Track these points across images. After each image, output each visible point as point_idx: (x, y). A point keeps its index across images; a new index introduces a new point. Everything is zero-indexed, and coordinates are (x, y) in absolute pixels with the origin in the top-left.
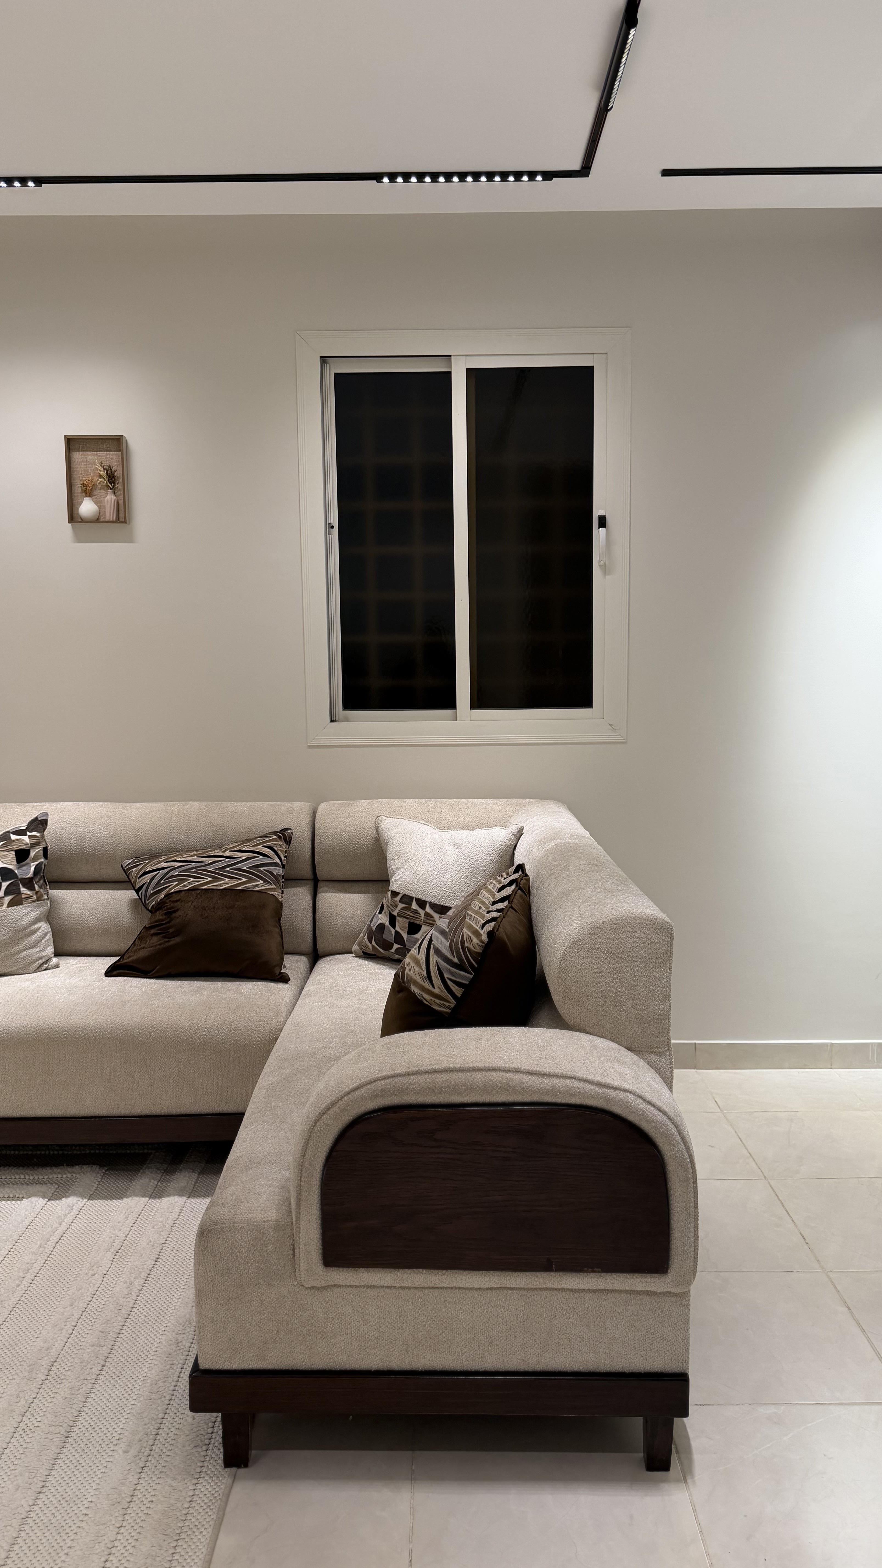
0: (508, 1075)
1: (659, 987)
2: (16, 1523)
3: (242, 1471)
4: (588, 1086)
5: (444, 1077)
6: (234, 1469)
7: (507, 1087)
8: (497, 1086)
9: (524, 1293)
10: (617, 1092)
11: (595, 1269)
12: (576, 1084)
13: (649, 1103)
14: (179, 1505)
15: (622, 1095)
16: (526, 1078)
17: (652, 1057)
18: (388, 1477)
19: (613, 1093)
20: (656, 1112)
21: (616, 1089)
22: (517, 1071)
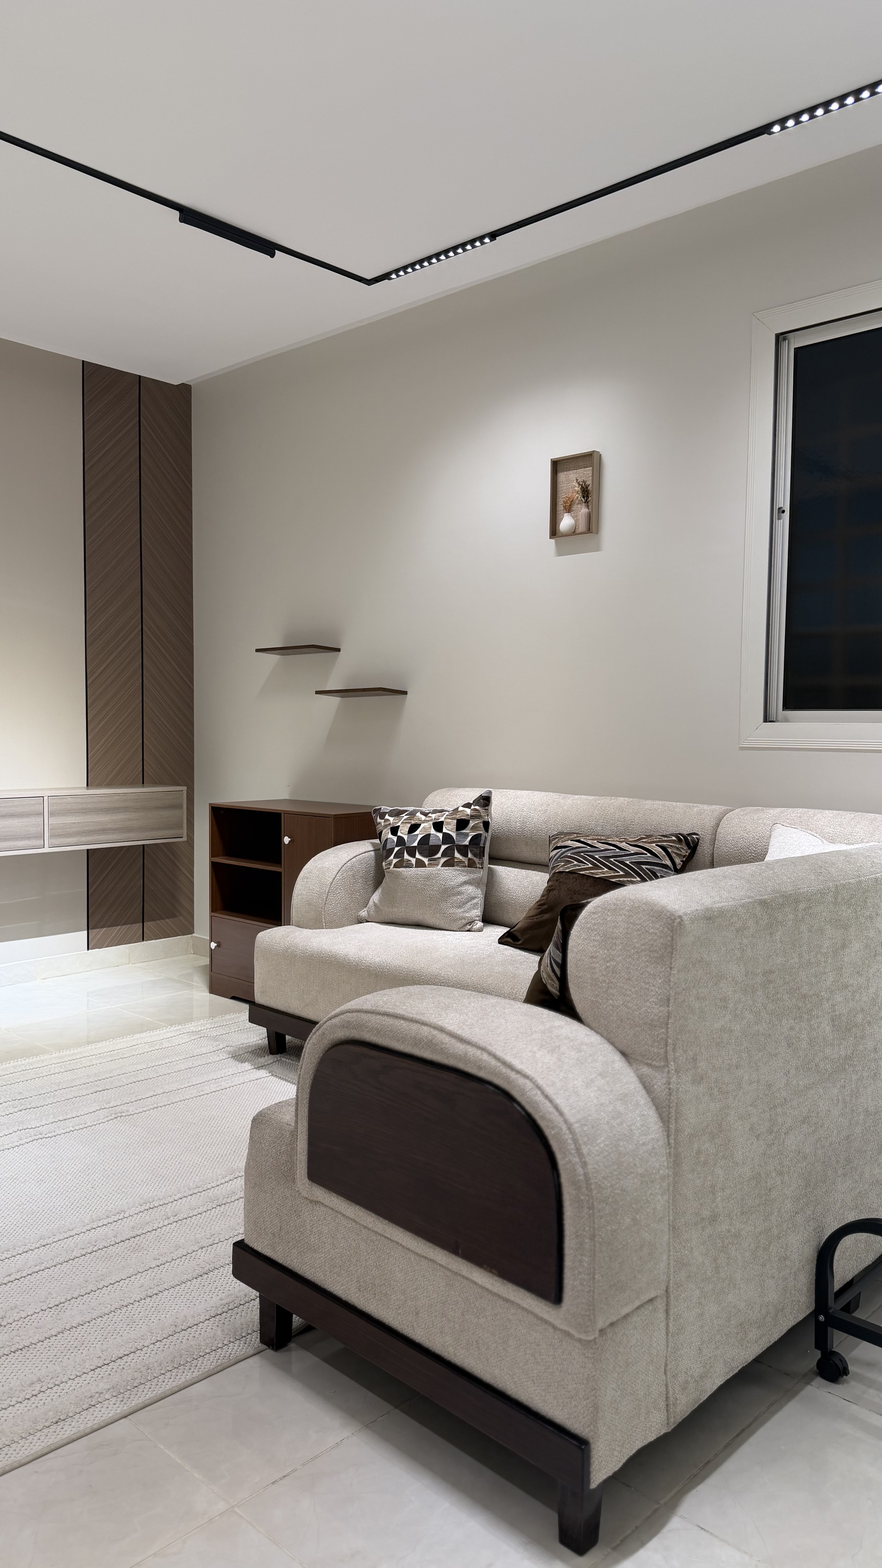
0: (435, 1032)
1: (654, 986)
2: (117, 1305)
3: (270, 1352)
4: (493, 1062)
5: (390, 1021)
6: (264, 1347)
7: (431, 1044)
8: (424, 1041)
9: (449, 1274)
10: (518, 1076)
11: (493, 1271)
12: (485, 1057)
13: (547, 1097)
14: (203, 1348)
15: (521, 1081)
16: (446, 1039)
17: (645, 1070)
18: (352, 1413)
19: (513, 1075)
20: (551, 1109)
21: (518, 1072)
22: (442, 1030)
